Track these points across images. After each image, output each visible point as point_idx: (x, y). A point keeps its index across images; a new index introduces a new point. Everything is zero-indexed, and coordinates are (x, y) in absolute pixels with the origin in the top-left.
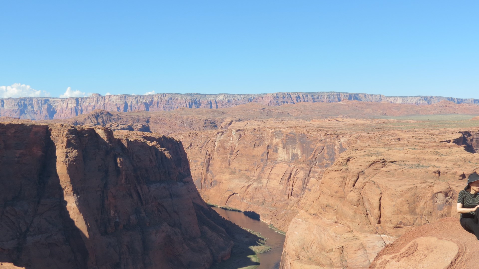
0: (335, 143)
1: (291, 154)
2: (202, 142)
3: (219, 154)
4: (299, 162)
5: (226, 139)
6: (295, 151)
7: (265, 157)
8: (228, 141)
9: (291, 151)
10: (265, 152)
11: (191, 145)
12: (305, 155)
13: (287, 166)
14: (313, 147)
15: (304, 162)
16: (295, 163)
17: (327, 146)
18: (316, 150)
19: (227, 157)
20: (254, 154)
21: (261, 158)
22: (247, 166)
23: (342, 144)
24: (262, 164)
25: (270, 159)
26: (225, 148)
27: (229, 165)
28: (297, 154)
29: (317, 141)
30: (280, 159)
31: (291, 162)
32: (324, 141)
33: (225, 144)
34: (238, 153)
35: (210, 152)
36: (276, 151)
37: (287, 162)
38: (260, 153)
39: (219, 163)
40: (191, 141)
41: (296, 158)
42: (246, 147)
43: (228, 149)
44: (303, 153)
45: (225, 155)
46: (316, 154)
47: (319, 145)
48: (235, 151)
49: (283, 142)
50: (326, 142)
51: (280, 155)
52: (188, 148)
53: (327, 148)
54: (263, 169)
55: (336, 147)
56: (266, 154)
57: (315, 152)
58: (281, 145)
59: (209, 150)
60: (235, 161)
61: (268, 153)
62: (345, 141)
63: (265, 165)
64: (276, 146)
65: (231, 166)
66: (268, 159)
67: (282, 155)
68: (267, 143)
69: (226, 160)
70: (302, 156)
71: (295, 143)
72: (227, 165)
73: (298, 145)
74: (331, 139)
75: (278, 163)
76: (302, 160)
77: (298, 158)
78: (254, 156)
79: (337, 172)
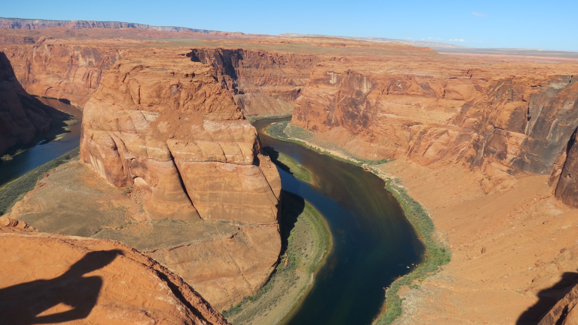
0: (116, 55)
1: (88, 62)
2: (22, 53)
3: (36, 61)
4: (94, 67)
5: (41, 51)
6: (90, 60)
7: (70, 63)
8: (42, 52)
9: (88, 60)
10: (70, 60)
11: (14, 55)
12: (97, 62)
13: (86, 69)
14: (102, 57)
15: (97, 66)
16: (91, 67)
17: (111, 57)
18: (104, 59)
19: (43, 63)
20: (62, 61)
21: (68, 64)
22: (58, 69)
23: (121, 56)
24: (69, 68)
25: (74, 65)
26: (41, 57)
27: (45, 68)
28: (92, 62)
29: (104, 53)
30: (81, 65)
31: (88, 67)
32: (109, 53)
33: (41, 55)
34: (51, 60)
35: (29, 60)
36: (78, 59)
37: (86, 67)
38: (67, 61)
39: (38, 67)
40: (14, 52)
41: (91, 64)
42: (56, 57)
43: (43, 57)
44: (96, 61)
45: (41, 62)
46: (104, 61)
47: (106, 56)
48: (48, 59)
49: (81, 53)
50: (110, 54)
51: (81, 62)
52: (12, 57)
53: (112, 58)
54: (70, 71)
55: (117, 57)
56: (70, 62)
57: (103, 60)
58: (80, 55)
59: (29, 58)
60: (49, 65)
61: (72, 60)
62: (122, 54)
63: (71, 68)
64: (77, 56)
65: (46, 69)
66: (72, 64)
67: (82, 62)
68: (71, 54)
69: (42, 65)
70: (95, 63)
71: (90, 55)
72: (44, 68)
73: (92, 56)
74: (113, 52)
75: (80, 67)
76: (95, 66)
77: (93, 64)
78: (62, 62)
79: (112, 73)
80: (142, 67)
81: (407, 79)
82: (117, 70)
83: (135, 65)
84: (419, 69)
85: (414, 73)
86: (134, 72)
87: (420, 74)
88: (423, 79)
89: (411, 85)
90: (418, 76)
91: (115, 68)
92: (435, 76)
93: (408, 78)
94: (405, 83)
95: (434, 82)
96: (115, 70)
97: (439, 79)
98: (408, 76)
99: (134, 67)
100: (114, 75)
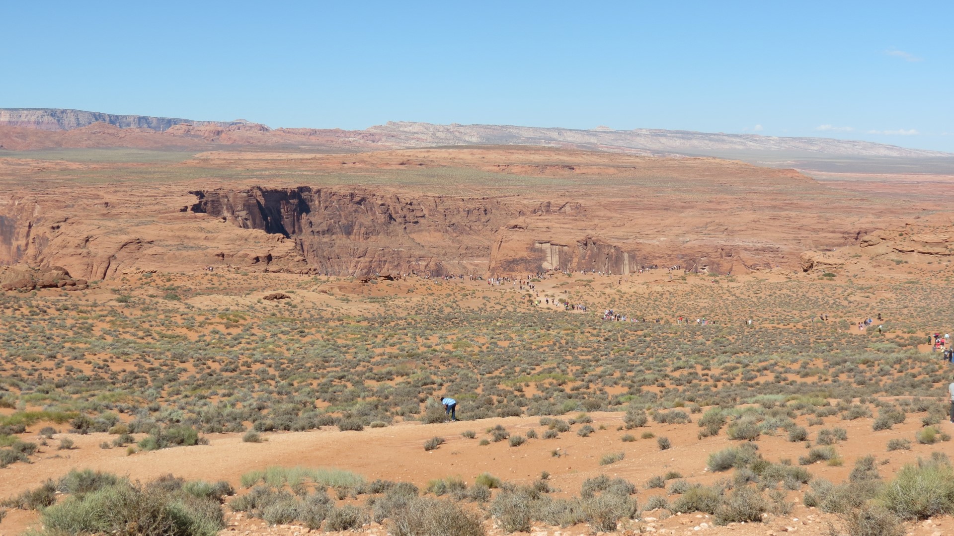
79: (74, 258)
80: (139, 242)
81: (722, 257)
82: (84, 251)
83: (125, 238)
84: (748, 232)
85: (738, 241)
86: (123, 252)
87: (751, 244)
88: (758, 254)
89: (731, 269)
90: (746, 249)
91: (78, 246)
92: (783, 248)
93: (723, 253)
94: (718, 264)
95: (783, 260)
96: (80, 251)
97: (791, 254)
98: (722, 250)
99: (123, 243)
100: (79, 261)
